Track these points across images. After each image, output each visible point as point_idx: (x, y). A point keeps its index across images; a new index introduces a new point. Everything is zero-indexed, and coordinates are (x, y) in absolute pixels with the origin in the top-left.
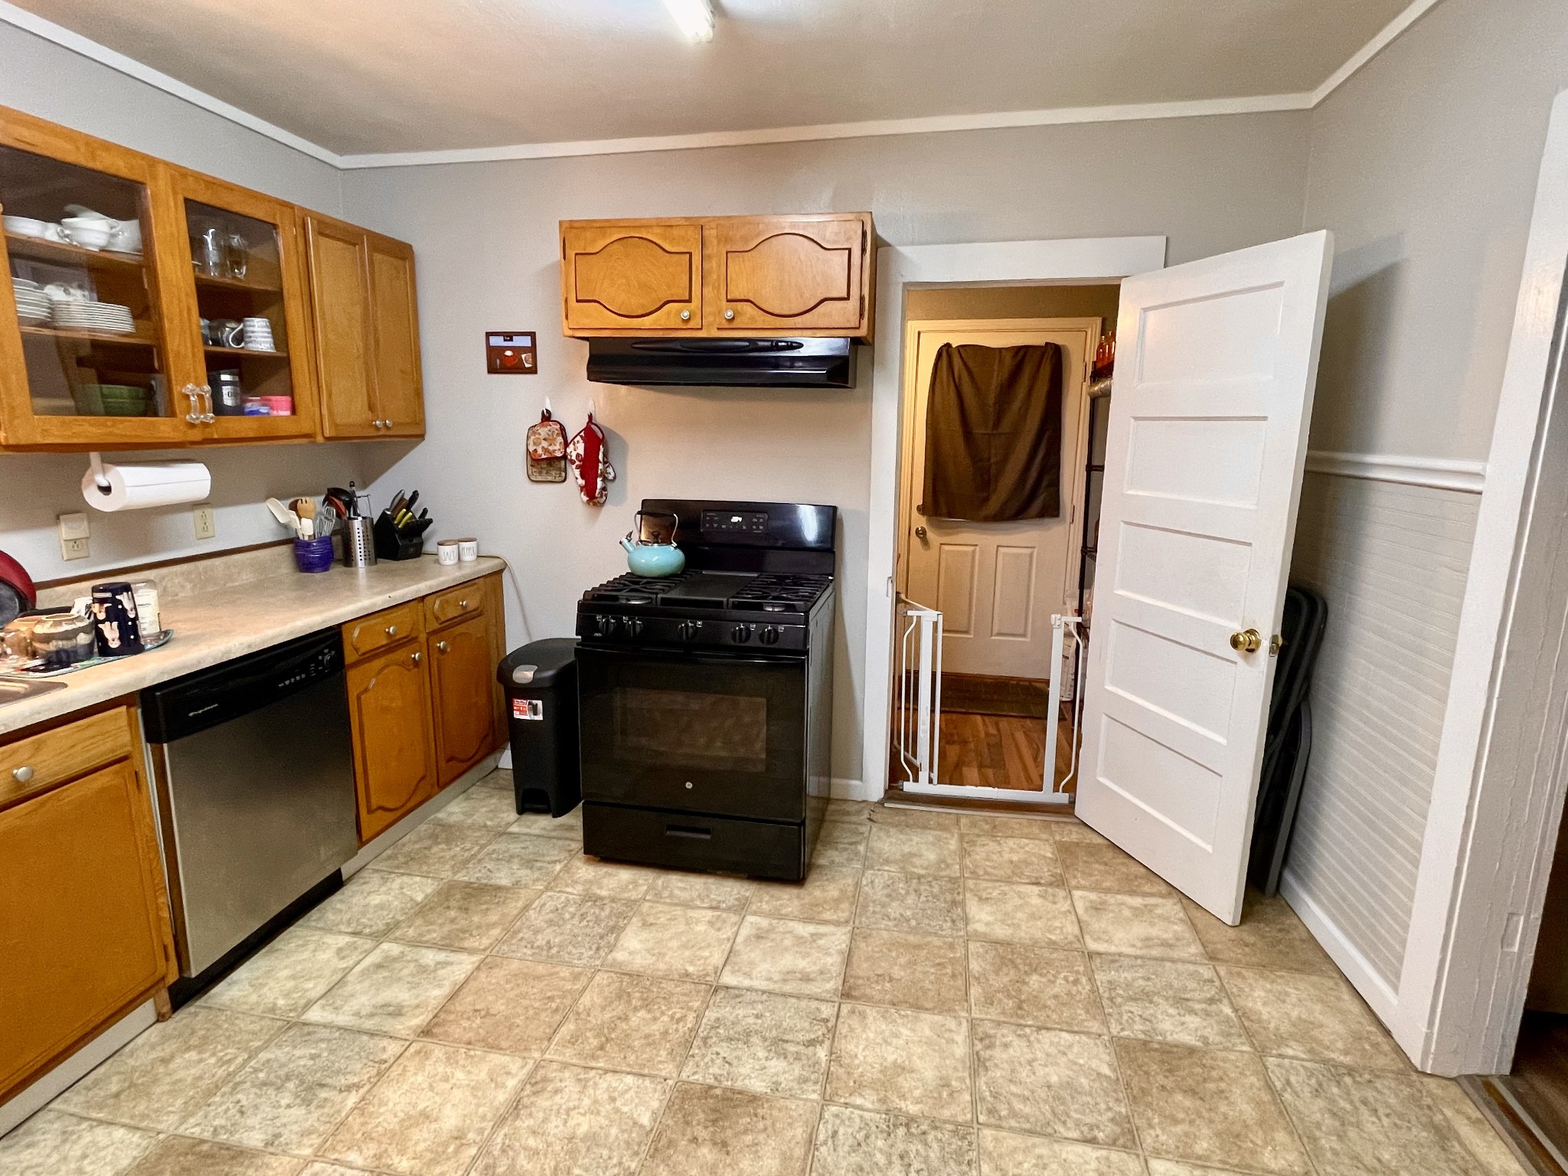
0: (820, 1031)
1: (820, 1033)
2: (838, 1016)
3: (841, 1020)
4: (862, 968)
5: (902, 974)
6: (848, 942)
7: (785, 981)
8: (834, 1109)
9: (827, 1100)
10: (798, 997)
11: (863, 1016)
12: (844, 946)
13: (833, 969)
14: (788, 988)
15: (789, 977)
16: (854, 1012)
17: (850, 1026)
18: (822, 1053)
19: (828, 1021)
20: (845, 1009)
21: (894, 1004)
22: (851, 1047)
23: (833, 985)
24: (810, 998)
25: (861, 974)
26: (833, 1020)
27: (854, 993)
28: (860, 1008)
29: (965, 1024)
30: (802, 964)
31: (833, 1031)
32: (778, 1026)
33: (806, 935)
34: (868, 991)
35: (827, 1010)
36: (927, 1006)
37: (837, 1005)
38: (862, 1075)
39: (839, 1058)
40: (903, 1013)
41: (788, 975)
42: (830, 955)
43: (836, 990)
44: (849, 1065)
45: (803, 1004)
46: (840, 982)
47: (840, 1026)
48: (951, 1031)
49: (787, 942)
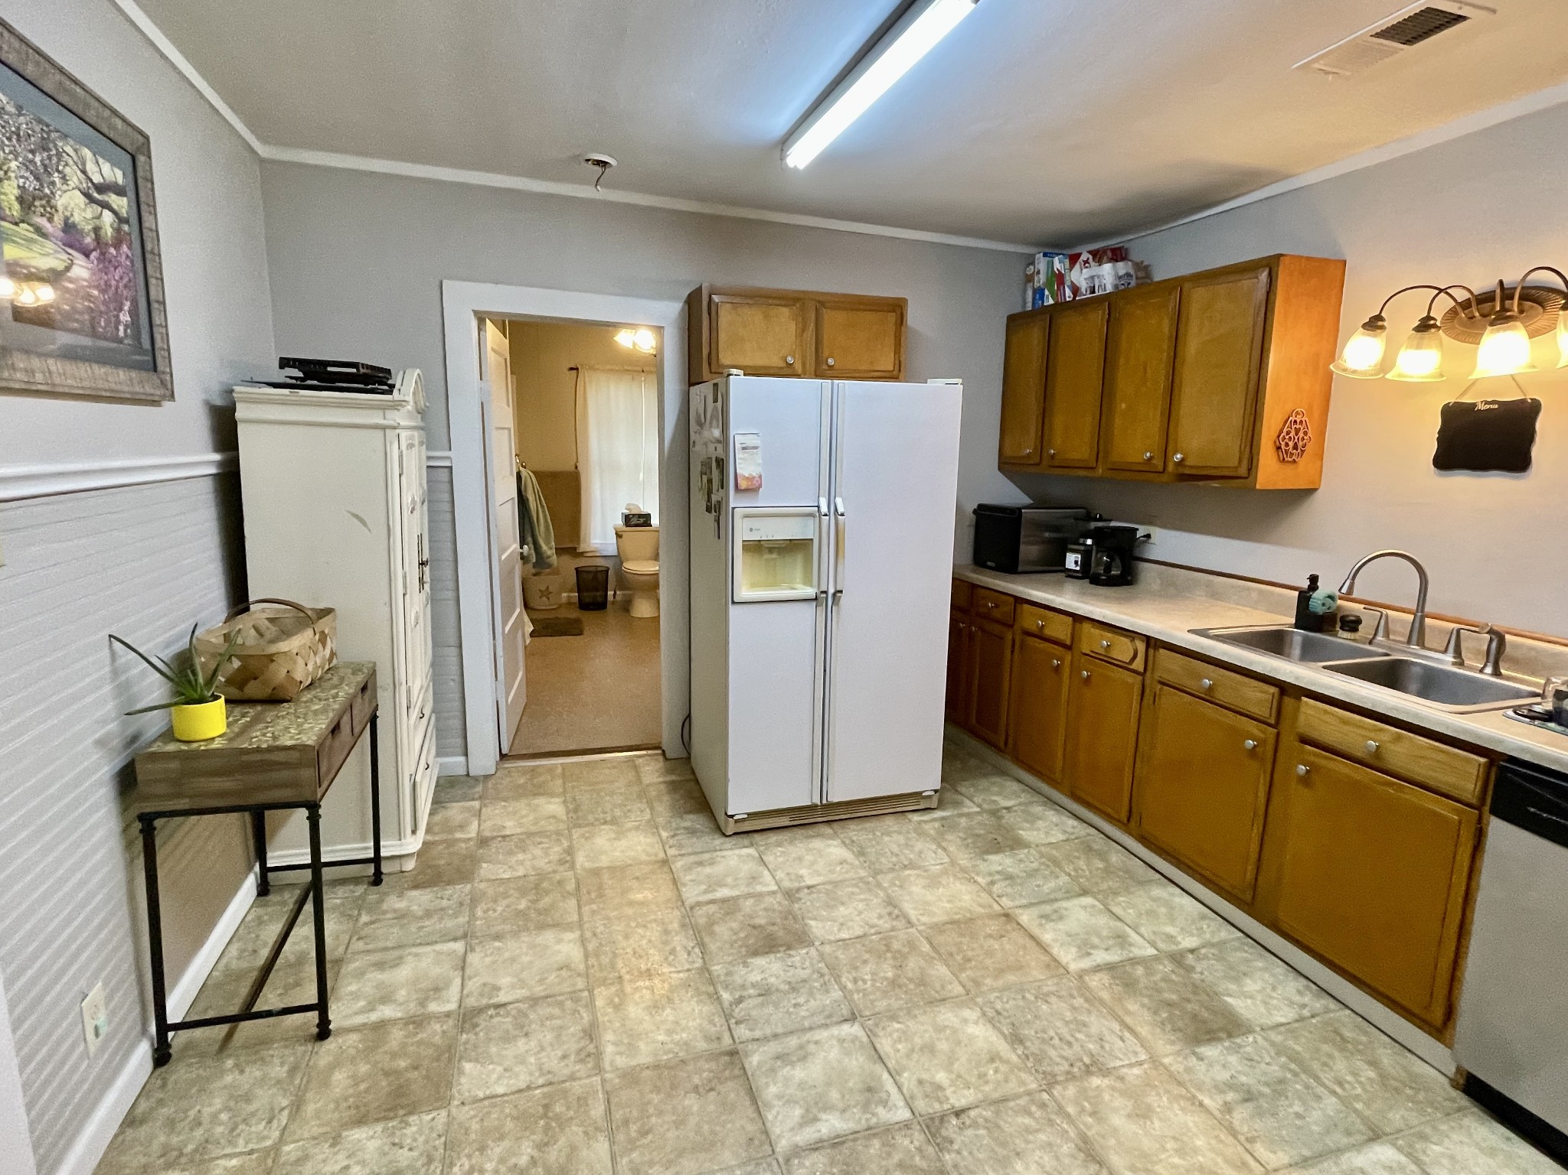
0: (738, 1012)
1: (737, 1010)
2: (730, 1029)
3: (725, 1027)
4: (732, 1091)
5: (686, 1102)
6: (768, 1125)
7: (801, 1047)
8: (697, 965)
9: (705, 969)
10: (776, 1036)
11: (708, 1039)
12: (770, 1117)
13: (764, 1080)
14: (793, 1042)
15: (801, 1053)
16: (718, 1038)
17: (715, 1025)
18: (726, 996)
19: (736, 1023)
20: (727, 1040)
21: (682, 1061)
22: (706, 1009)
23: (754, 1060)
24: (765, 1039)
25: (730, 1084)
26: (733, 1026)
27: (727, 1058)
28: (715, 1045)
29: (607, 1067)
30: (799, 1073)
31: (727, 1017)
32: (776, 1005)
33: (824, 1116)
34: (713, 1065)
35: (742, 1032)
36: (648, 1072)
37: (737, 1041)
38: (687, 992)
39: (710, 996)
40: (671, 1056)
41: (803, 1056)
42: (779, 1097)
43: (747, 1055)
44: (699, 995)
45: (768, 1031)
46: (747, 1066)
47: (723, 1021)
48: (620, 1053)
49: (834, 1095)
